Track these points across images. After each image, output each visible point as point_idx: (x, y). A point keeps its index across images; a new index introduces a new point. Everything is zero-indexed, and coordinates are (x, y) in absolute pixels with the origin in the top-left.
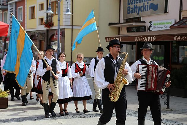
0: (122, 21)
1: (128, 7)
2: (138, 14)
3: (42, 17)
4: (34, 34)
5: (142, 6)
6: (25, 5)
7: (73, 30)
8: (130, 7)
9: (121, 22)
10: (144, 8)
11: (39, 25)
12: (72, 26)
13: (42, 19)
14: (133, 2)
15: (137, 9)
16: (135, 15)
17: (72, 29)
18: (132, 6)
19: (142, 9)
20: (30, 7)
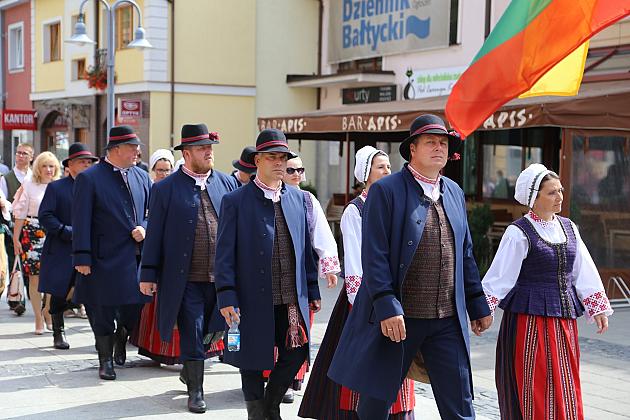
0: (327, 70)
1: (345, 28)
2: (374, 48)
3: (80, 57)
4: (56, 108)
5: (384, 26)
6: (30, 17)
7: (176, 96)
8: (349, 27)
9: (323, 73)
10: (392, 31)
11: (73, 80)
12: (173, 83)
13: (81, 63)
14: (360, 12)
15: (371, 33)
16: (364, 52)
17: (173, 93)
18: (355, 24)
19: (386, 32)
20: (46, 26)
